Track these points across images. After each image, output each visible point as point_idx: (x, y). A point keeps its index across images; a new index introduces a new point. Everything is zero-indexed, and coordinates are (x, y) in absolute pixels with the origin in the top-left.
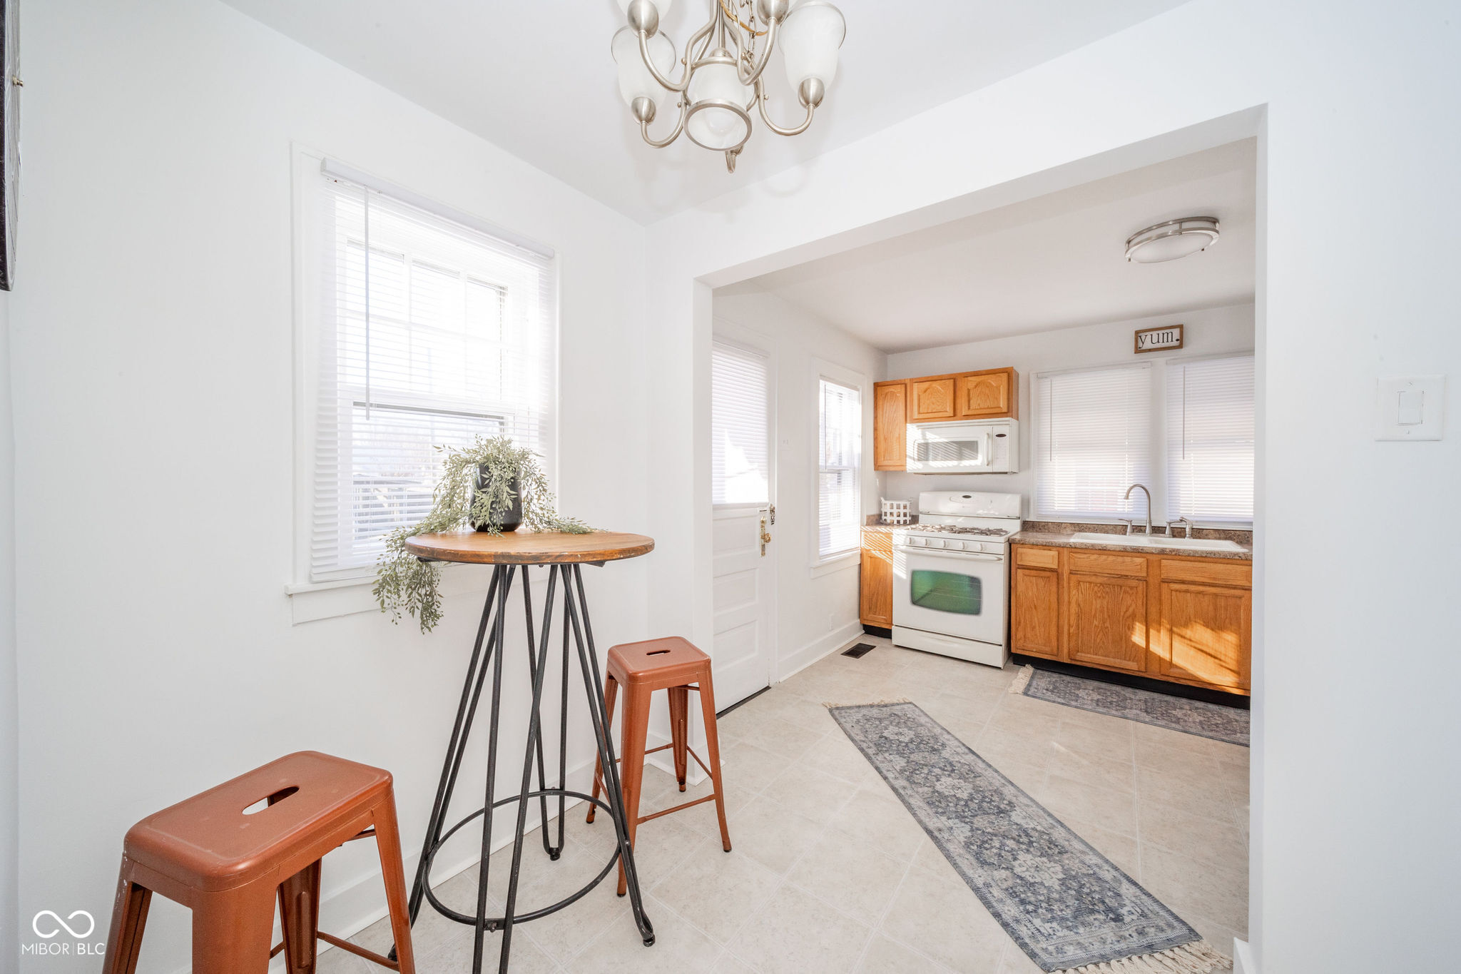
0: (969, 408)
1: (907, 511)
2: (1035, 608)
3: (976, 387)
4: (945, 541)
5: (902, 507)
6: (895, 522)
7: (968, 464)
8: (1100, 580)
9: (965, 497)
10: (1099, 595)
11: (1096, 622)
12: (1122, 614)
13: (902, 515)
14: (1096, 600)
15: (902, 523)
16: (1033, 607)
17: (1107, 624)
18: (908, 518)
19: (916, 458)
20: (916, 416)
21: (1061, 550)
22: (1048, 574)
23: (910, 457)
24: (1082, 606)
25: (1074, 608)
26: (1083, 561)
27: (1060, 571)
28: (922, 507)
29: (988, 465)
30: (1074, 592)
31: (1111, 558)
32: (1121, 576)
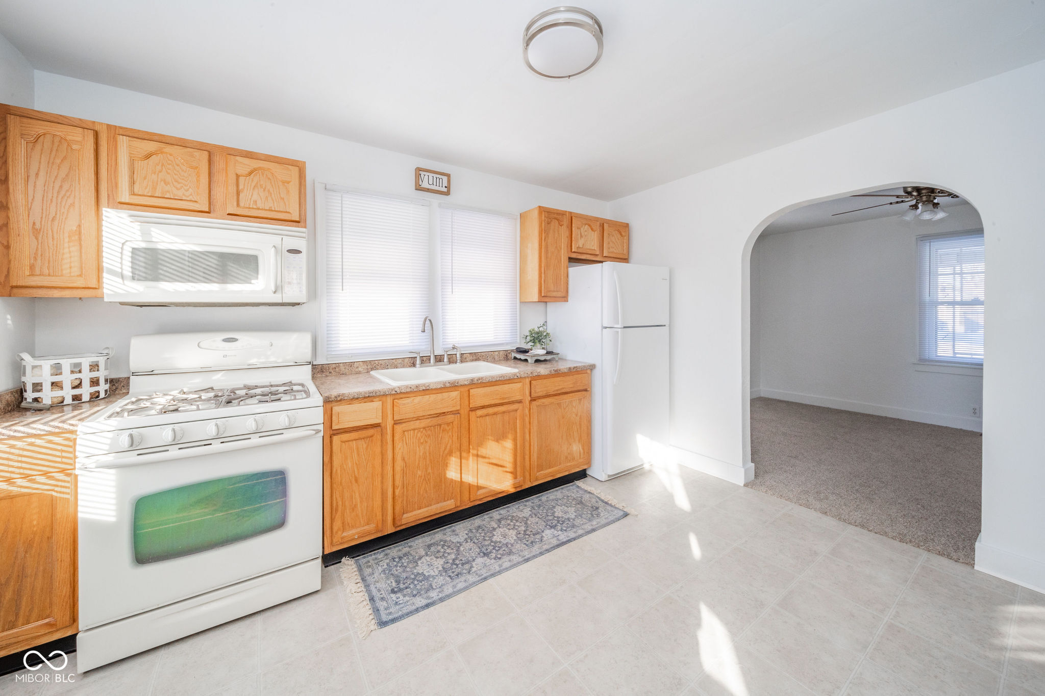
0: (238, 205)
1: (102, 374)
2: (356, 481)
3: (250, 173)
4: (217, 425)
5: (86, 368)
6: (68, 400)
7: (236, 291)
8: (424, 423)
9: (226, 340)
10: (422, 441)
11: (419, 473)
12: (441, 454)
13: (86, 383)
14: (419, 447)
15: (86, 398)
16: (353, 480)
17: (430, 470)
18: (103, 388)
19: (128, 272)
20: (125, 197)
21: (384, 398)
22: (371, 432)
23: (112, 272)
24: (406, 459)
25: (399, 464)
26: (408, 407)
27: (383, 425)
28: (136, 363)
29: (275, 292)
30: (399, 445)
31: (433, 397)
32: (439, 415)
